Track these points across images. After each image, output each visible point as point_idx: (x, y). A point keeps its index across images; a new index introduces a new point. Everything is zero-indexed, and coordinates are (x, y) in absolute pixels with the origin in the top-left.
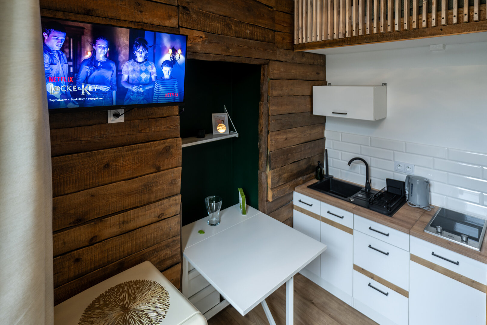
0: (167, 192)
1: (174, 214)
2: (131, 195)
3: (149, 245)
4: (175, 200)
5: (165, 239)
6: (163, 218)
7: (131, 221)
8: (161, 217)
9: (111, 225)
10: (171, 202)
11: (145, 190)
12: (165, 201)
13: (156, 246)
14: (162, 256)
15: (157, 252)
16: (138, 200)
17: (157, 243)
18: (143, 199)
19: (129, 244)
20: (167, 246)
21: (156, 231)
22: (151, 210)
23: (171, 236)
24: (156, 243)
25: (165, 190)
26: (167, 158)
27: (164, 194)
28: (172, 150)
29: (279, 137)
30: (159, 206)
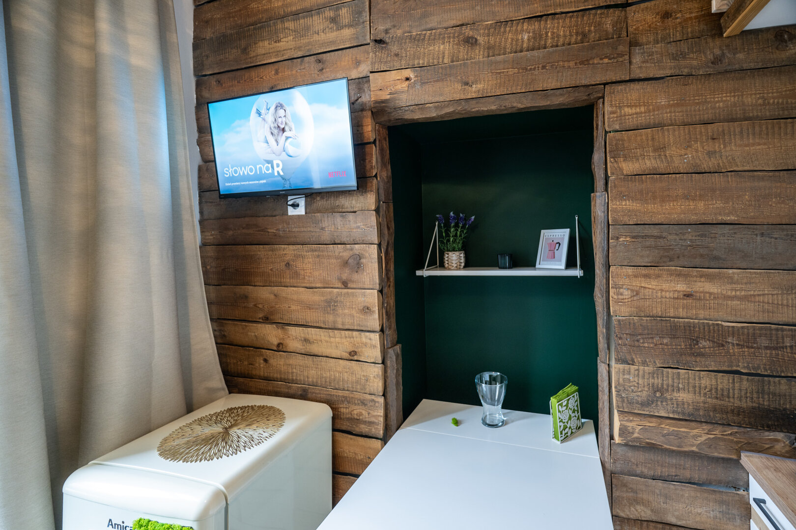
0: (358, 323)
1: (372, 360)
2: (312, 309)
3: (337, 387)
4: (370, 339)
5: (359, 390)
6: (355, 358)
7: (315, 342)
8: (353, 356)
9: (294, 338)
10: (364, 340)
11: (329, 309)
12: (355, 333)
13: (346, 393)
14: (355, 412)
15: (349, 402)
16: (322, 319)
17: (348, 390)
19: (313, 371)
20: (363, 403)
21: (346, 372)
22: (337, 339)
23: (367, 391)
24: (346, 389)
25: (355, 318)
26: (357, 272)
27: (354, 323)
28: (362, 260)
29: (653, 284)
30: (346, 337)
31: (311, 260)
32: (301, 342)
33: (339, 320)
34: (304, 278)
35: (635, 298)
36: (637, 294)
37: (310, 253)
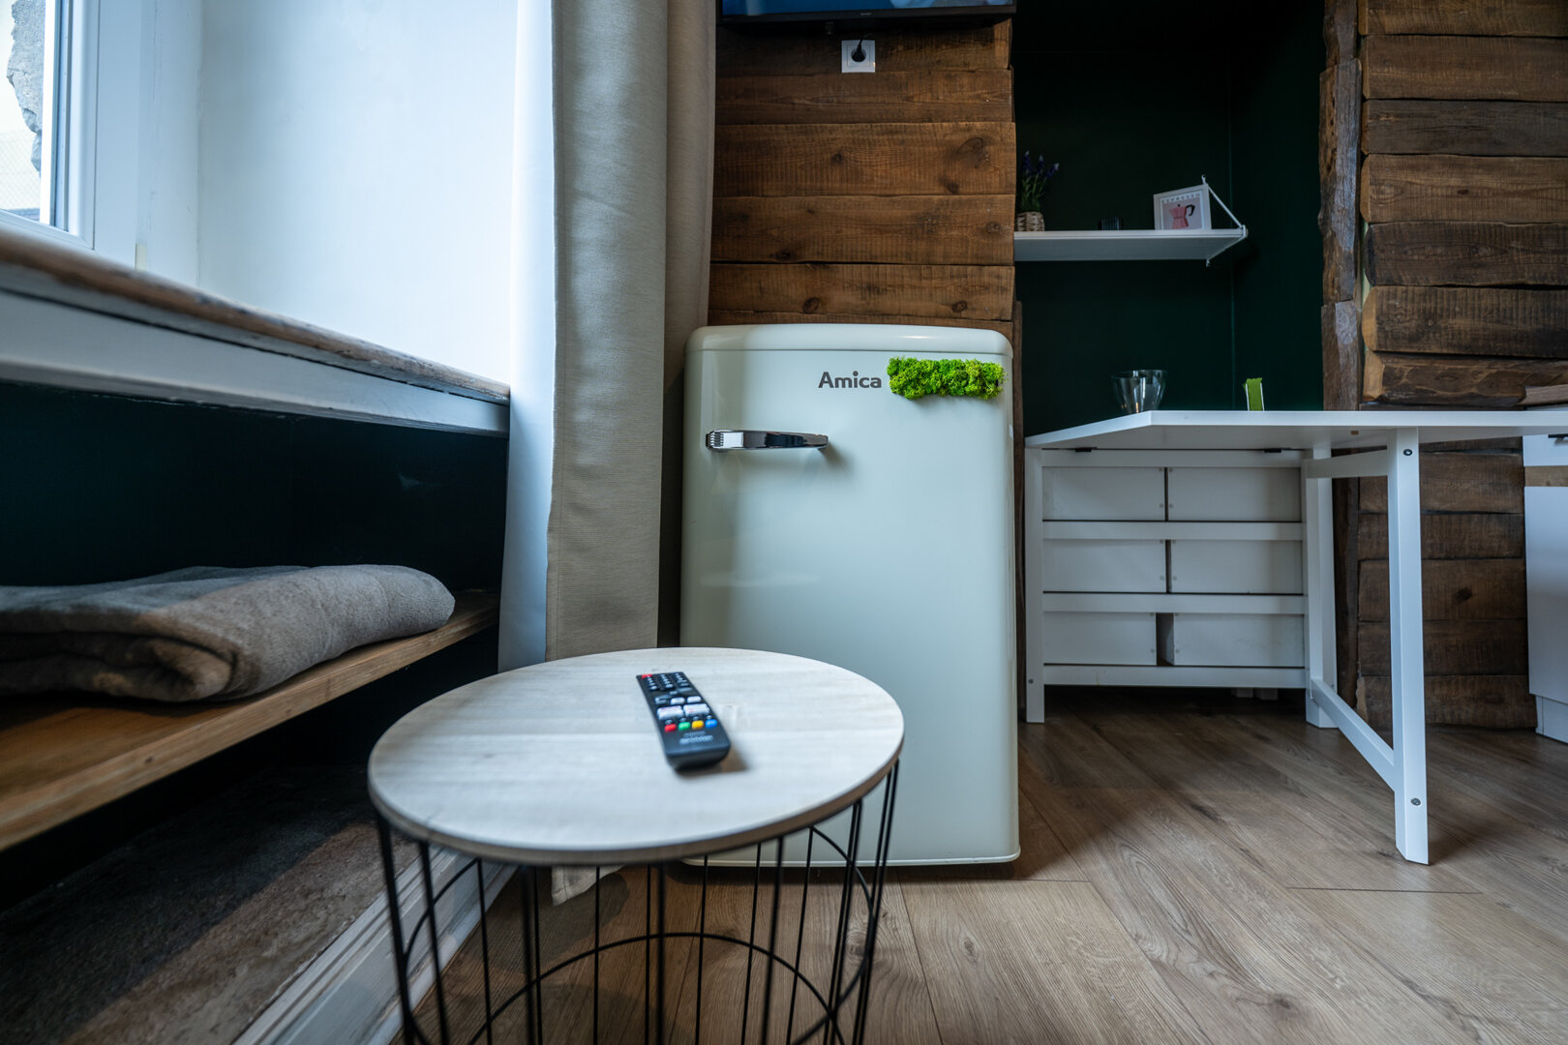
0: (975, 252)
1: (995, 316)
2: (886, 232)
4: (998, 277)
7: (886, 290)
9: (846, 285)
10: (986, 279)
11: (920, 231)
12: (969, 268)
16: (904, 250)
18: (914, 249)
22: (934, 281)
25: (970, 244)
26: (976, 167)
27: (967, 252)
28: (987, 148)
29: (1421, 179)
30: (952, 277)
31: (887, 148)
32: (860, 292)
33: (939, 249)
34: (872, 180)
35: (1400, 198)
36: (1402, 192)
37: (885, 137)
